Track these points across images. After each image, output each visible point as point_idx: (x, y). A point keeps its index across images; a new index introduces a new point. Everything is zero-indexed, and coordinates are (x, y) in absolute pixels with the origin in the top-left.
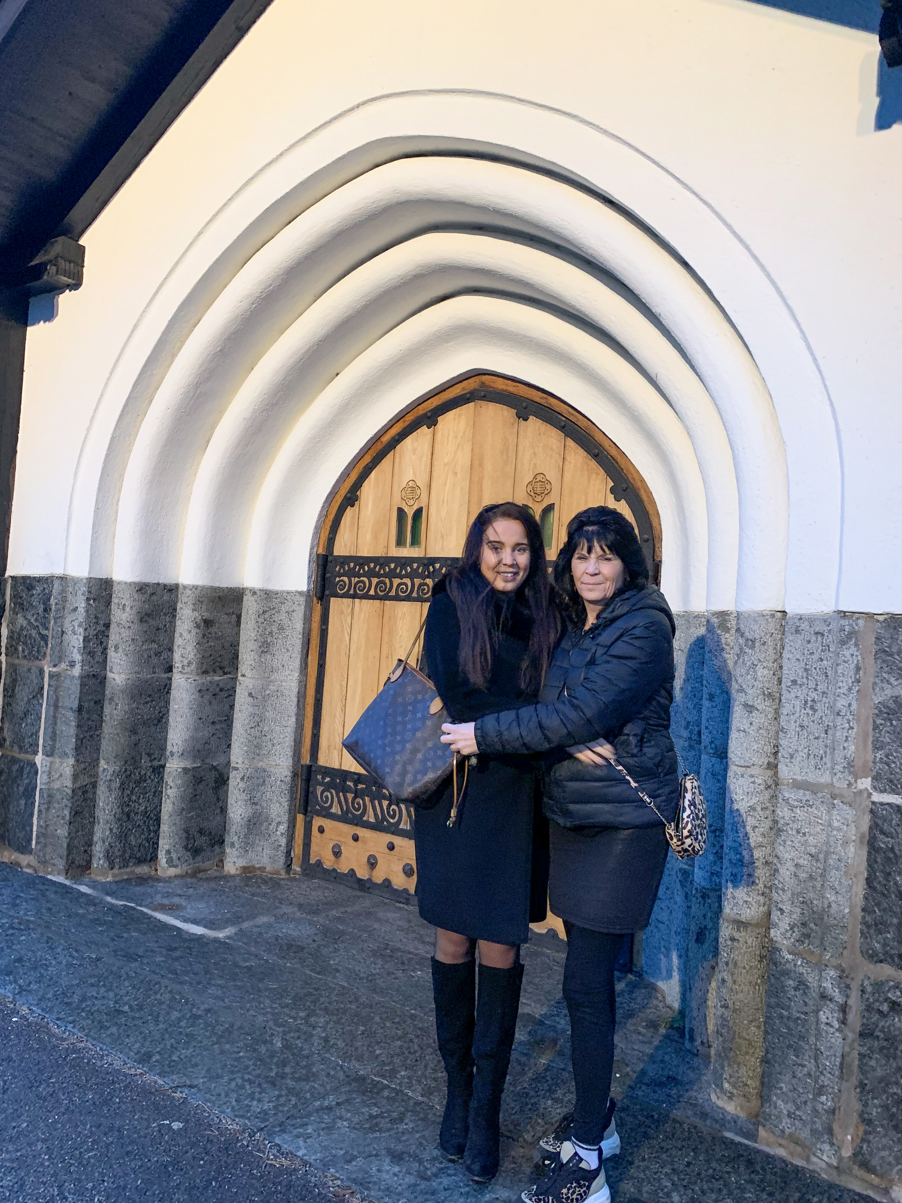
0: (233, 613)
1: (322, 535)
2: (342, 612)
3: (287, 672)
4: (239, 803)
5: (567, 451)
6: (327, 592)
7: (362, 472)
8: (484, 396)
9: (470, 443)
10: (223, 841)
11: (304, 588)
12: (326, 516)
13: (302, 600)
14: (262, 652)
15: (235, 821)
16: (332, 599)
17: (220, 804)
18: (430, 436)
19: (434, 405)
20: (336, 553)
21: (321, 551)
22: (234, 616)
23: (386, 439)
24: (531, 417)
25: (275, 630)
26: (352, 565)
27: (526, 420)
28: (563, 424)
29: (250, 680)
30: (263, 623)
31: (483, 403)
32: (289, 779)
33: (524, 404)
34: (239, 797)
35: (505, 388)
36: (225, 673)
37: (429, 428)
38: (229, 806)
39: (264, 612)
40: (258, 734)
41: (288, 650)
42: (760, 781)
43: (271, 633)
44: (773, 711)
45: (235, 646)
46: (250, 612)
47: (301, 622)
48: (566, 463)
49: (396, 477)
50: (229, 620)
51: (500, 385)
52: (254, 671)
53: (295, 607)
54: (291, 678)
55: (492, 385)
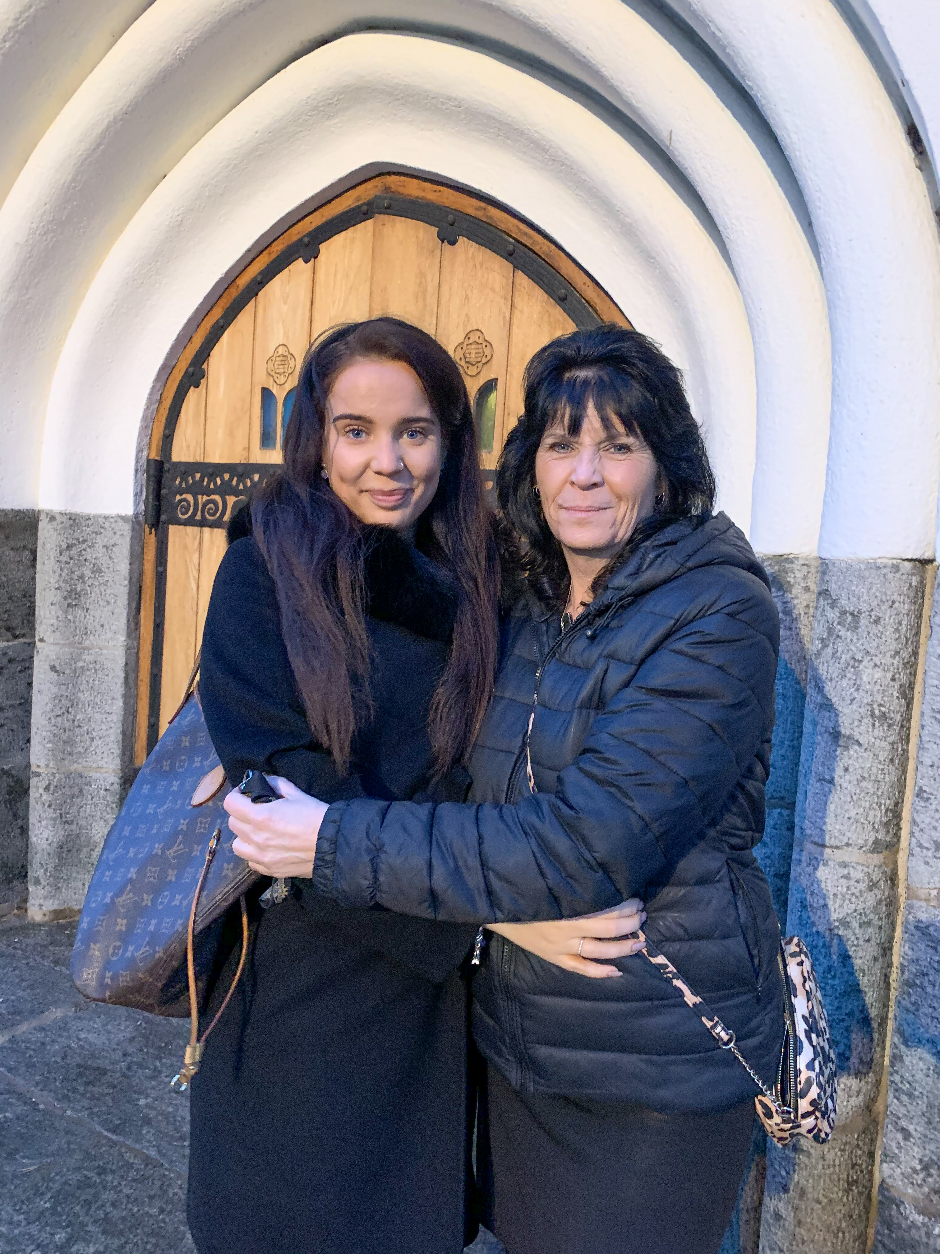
0: (25, 547)
1: (155, 430)
2: (185, 547)
3: (109, 635)
4: (44, 823)
5: (517, 294)
6: (163, 518)
7: (210, 333)
8: (388, 208)
9: (368, 283)
10: (26, 876)
11: (128, 509)
12: (160, 402)
13: (127, 529)
14: (69, 605)
15: (39, 848)
16: (172, 529)
17: (20, 822)
18: (308, 275)
19: (314, 226)
20: (175, 458)
21: (154, 456)
22: (27, 552)
23: (243, 281)
24: (462, 240)
25: (88, 573)
26: (198, 476)
27: (453, 243)
28: (511, 248)
29: (52, 648)
30: (68, 563)
31: (386, 217)
32: (117, 787)
33: (450, 218)
34: (43, 815)
35: (421, 194)
36: (16, 637)
37: (306, 262)
38: (31, 827)
39: (69, 547)
40: (68, 724)
41: (108, 603)
42: (860, 875)
43: (81, 577)
44: (889, 747)
45: (29, 595)
46: (48, 546)
47: (127, 561)
48: (517, 313)
49: (258, 340)
50: (18, 558)
51: (413, 189)
52: (58, 634)
53: (117, 539)
54: (115, 643)
55: (401, 190)
